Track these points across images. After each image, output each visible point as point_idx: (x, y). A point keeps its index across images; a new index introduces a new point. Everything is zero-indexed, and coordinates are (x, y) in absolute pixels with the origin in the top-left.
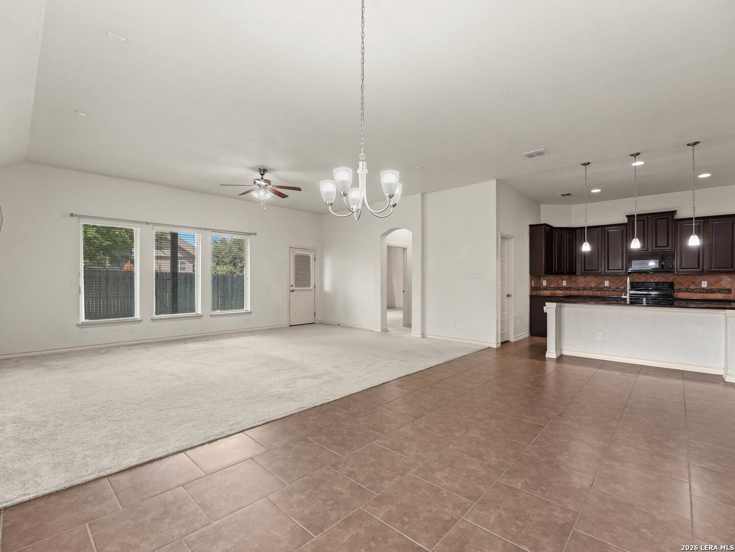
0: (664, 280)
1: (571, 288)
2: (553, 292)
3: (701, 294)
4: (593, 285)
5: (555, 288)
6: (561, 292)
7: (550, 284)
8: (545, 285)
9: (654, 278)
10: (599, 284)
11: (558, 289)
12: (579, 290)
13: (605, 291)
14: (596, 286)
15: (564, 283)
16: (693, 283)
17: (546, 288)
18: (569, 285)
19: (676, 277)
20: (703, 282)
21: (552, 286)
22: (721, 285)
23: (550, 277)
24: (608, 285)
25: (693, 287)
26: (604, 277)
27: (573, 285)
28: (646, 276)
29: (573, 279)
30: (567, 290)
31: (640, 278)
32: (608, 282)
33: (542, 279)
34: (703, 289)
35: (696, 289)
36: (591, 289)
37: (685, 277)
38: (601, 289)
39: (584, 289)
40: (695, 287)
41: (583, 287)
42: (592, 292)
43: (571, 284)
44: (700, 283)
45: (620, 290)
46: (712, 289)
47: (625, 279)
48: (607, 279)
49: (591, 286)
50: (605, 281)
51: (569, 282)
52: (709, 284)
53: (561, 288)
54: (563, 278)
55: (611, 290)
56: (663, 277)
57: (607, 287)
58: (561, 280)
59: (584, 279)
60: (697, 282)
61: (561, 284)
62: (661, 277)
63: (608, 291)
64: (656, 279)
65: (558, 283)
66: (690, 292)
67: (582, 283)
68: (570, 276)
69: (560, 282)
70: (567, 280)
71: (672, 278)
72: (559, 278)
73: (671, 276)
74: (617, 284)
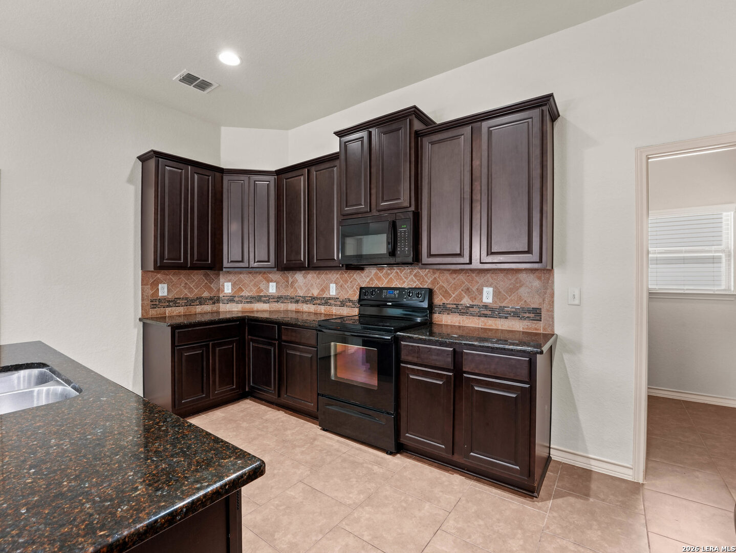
0: (416, 284)
1: (285, 298)
2: (248, 306)
3: (483, 319)
4: (316, 293)
5: (252, 298)
6: (266, 306)
7: (241, 290)
8: (230, 291)
9: (401, 279)
10: (323, 290)
11: (259, 299)
12: (297, 302)
13: (331, 305)
15: (272, 289)
16: (468, 290)
17: (231, 299)
18: (283, 293)
19: (437, 275)
20: (484, 288)
21: (246, 293)
22: (520, 298)
23: (242, 276)
24: (334, 294)
25: (466, 301)
26: (329, 272)
27: (290, 292)
29: (290, 280)
30: (278, 302)
31: (379, 279)
32: (334, 285)
33: (222, 280)
34: (486, 307)
35: (472, 306)
36: (312, 300)
37: (455, 276)
38: (326, 301)
39: (305, 300)
40: (471, 303)
41: (302, 297)
42: (313, 308)
43: (286, 290)
44: (480, 292)
45: (351, 304)
46: (502, 309)
47: (359, 281)
48: (334, 280)
49: (313, 294)
50: (331, 285)
51: (283, 285)
52: (496, 294)
53: (265, 299)
54: (269, 277)
55: (339, 303)
56: (415, 276)
57: (333, 297)
58: (264, 282)
59: (304, 281)
60: (474, 289)
61: (265, 290)
62: (412, 276)
63: (336, 305)
64: (404, 282)
65: (258, 288)
66: (462, 314)
67: (301, 289)
68: (284, 273)
69: (262, 286)
70: (277, 283)
71: (431, 279)
72: (261, 278)
73: (429, 275)
74: (348, 292)
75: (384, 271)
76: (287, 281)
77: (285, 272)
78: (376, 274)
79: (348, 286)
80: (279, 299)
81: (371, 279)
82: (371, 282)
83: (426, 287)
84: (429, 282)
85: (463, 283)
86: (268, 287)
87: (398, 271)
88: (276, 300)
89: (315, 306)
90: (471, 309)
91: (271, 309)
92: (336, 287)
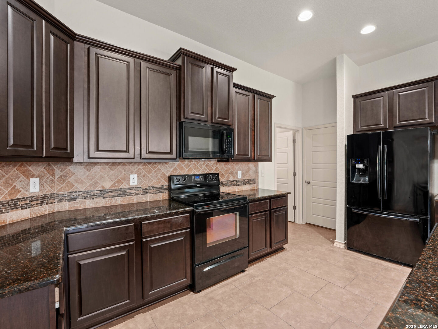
1: (52, 196)
3: (238, 187)
4: (107, 185)
9: (198, 168)
10: (119, 182)
11: (14, 205)
12: (73, 199)
13: (131, 194)
14: (112, 186)
15: (34, 187)
16: (232, 173)
18: (48, 190)
20: (239, 171)
22: (249, 175)
24: (136, 183)
25: (231, 179)
26: (129, 167)
27: (57, 189)
28: (189, 165)
29: (58, 173)
30: (41, 204)
31: (182, 168)
32: (136, 176)
34: (239, 181)
35: (234, 181)
36: (103, 193)
38: (125, 193)
39: (87, 195)
40: (234, 180)
41: (84, 192)
42: (104, 201)
43: (51, 187)
44: (237, 173)
45: (155, 190)
46: (244, 180)
47: (163, 171)
48: (135, 171)
49: (103, 187)
50: (131, 176)
51: (48, 181)
52: (243, 174)
53: (24, 203)
54: (29, 170)
55: (142, 192)
56: (206, 166)
57: (134, 187)
58: (22, 178)
59: (88, 173)
60: (234, 172)
61: (23, 190)
62: (205, 166)
63: (136, 194)
64: (200, 170)
65: (13, 188)
66: (230, 185)
67: (82, 182)
68: (49, 165)
69: (18, 185)
70: (41, 177)
71: (215, 168)
72: (17, 172)
73: (214, 165)
74: (151, 181)
75: (186, 163)
76: (53, 175)
77: (50, 163)
78: (179, 165)
79: (151, 176)
80: (43, 199)
81: (175, 169)
82: (175, 171)
83: (212, 172)
84: (214, 169)
85: (230, 169)
86: (28, 184)
87: (196, 163)
88: (39, 202)
89: (107, 200)
90: (233, 183)
91: (34, 216)
92: (138, 177)
